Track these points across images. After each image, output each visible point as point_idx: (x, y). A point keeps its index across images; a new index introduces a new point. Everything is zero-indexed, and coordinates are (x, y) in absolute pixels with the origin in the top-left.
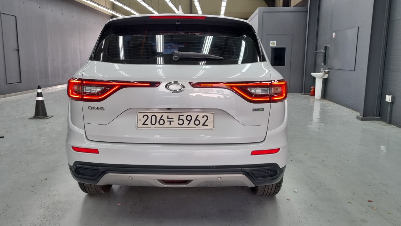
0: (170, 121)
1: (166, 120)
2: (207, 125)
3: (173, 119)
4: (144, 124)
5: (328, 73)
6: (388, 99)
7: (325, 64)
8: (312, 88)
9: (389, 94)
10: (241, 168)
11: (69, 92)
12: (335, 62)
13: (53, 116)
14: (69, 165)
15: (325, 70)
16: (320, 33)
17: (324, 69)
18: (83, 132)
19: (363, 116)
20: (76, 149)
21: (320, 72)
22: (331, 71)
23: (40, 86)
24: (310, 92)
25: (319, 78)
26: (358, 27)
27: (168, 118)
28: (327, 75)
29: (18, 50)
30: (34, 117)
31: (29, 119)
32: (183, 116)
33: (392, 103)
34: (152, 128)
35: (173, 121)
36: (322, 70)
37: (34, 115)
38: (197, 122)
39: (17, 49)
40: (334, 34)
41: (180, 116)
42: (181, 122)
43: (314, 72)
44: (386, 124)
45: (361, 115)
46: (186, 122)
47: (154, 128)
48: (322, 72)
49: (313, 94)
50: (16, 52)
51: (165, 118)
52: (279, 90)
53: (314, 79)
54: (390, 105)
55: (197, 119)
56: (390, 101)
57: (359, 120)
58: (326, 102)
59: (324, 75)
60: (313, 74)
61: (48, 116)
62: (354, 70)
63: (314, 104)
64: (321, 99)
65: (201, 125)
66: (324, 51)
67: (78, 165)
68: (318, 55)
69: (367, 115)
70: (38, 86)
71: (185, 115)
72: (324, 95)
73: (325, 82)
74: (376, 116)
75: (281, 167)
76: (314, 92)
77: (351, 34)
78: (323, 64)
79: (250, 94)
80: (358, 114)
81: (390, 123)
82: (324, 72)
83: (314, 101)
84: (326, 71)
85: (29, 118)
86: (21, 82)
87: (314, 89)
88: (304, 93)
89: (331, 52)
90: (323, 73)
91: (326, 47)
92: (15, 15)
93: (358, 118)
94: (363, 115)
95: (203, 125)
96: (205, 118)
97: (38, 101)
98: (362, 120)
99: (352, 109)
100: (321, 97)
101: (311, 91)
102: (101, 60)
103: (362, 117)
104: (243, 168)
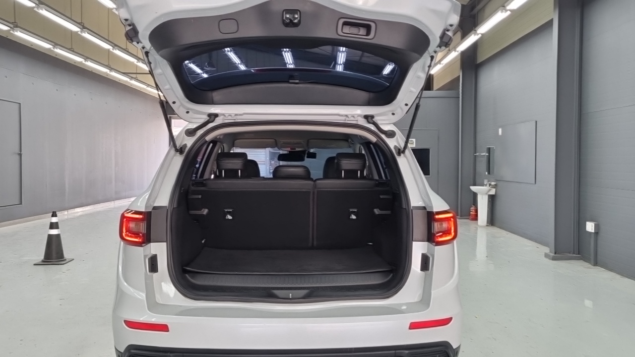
5: (495, 186)
6: (590, 227)
7: (489, 173)
8: (473, 208)
9: (591, 221)
10: (394, 352)
11: (123, 232)
12: (504, 170)
13: (73, 260)
14: (116, 349)
15: (490, 183)
16: (479, 128)
17: (489, 181)
18: (142, 296)
19: (555, 254)
20: (132, 325)
21: (483, 185)
22: (500, 184)
23: (55, 212)
24: (470, 215)
25: (482, 194)
26: (536, 122)
28: (494, 190)
29: (20, 155)
30: (43, 261)
31: (35, 265)
33: (597, 233)
36: (486, 182)
37: (42, 258)
39: (19, 152)
40: (500, 130)
43: (475, 185)
44: (590, 266)
45: (551, 252)
48: (486, 185)
49: (475, 218)
50: (18, 157)
52: (445, 225)
53: (475, 195)
54: (593, 236)
56: (593, 231)
57: (550, 259)
58: (495, 230)
59: (490, 190)
60: (474, 188)
61: (65, 260)
62: (534, 182)
63: (476, 233)
64: (487, 226)
66: (487, 154)
67: (133, 351)
68: (478, 159)
69: (560, 252)
70: (53, 212)
72: (492, 221)
73: (492, 199)
74: (574, 253)
75: (454, 347)
76: (476, 215)
77: (525, 131)
78: (487, 173)
80: (547, 250)
81: (596, 264)
82: (490, 185)
83: (477, 229)
84: (493, 183)
85: (35, 262)
86: (21, 204)
87: (476, 211)
88: (461, 216)
89: (497, 156)
90: (488, 186)
91: (489, 149)
92: (19, 102)
93: (546, 256)
94: (554, 252)
97: (50, 236)
98: (554, 259)
99: (536, 242)
100: (487, 223)
101: (471, 213)
103: (553, 254)
104: (397, 351)
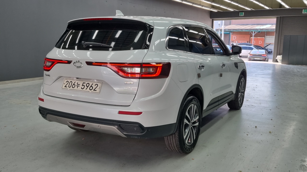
0: (78, 86)
1: (76, 85)
2: (96, 90)
3: (79, 85)
4: (65, 87)
18: (42, 89)
27: (77, 84)
32: (85, 83)
34: (68, 89)
35: (79, 86)
38: (91, 88)
41: (83, 83)
42: (83, 87)
46: (86, 87)
47: (69, 89)
51: (76, 84)
55: (92, 86)
65: (92, 90)
71: (86, 83)
79: (124, 72)
95: (94, 90)
96: (97, 85)
102: (61, 48)
